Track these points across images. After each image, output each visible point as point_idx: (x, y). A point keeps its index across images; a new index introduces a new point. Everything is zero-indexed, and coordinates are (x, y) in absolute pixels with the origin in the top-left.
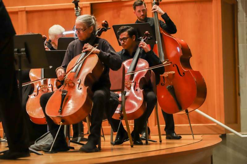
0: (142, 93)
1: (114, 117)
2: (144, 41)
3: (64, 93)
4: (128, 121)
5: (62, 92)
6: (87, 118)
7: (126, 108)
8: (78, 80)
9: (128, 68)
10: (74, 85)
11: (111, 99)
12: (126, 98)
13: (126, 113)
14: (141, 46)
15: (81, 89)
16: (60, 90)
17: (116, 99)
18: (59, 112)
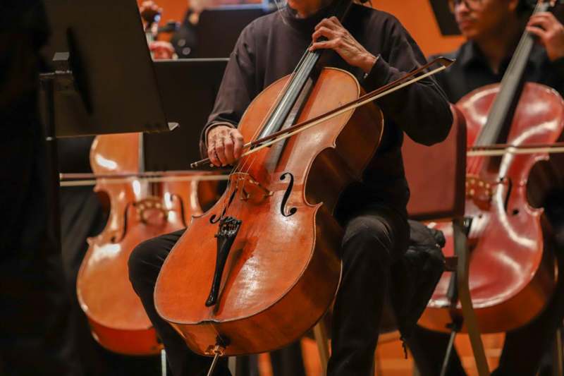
0: (536, 225)
1: (424, 322)
2: (549, 9)
3: (228, 228)
4: (483, 336)
5: (221, 226)
6: (317, 330)
7: (473, 284)
8: (283, 177)
9: (483, 120)
10: (267, 197)
11: (411, 251)
12: (473, 244)
13: (475, 306)
14: (535, 30)
15: (293, 211)
16: (213, 217)
17: (432, 252)
18: (207, 305)
